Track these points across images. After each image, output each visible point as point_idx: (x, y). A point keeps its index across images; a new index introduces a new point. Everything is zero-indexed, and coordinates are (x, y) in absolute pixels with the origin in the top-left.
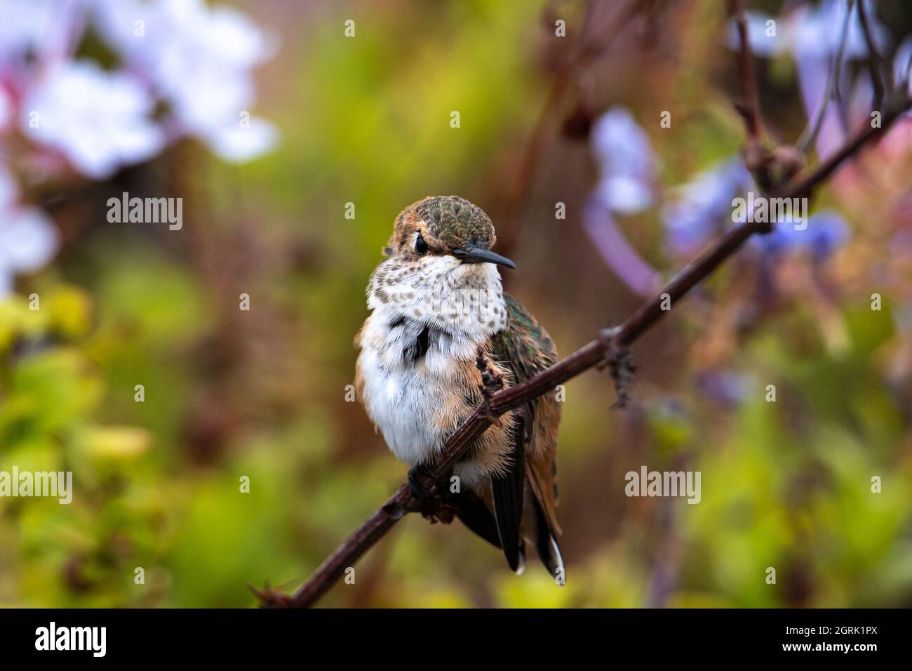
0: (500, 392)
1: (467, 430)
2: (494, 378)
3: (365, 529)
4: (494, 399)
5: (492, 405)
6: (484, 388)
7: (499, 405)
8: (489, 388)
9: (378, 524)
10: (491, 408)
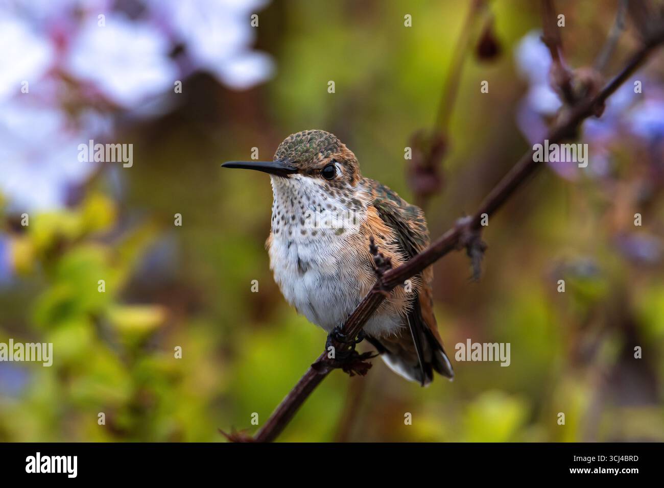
0: (389, 271)
1: (368, 302)
2: (384, 260)
3: (302, 382)
4: (385, 276)
5: (384, 281)
6: (377, 268)
7: (388, 282)
8: (381, 269)
9: (311, 378)
10: (383, 284)
